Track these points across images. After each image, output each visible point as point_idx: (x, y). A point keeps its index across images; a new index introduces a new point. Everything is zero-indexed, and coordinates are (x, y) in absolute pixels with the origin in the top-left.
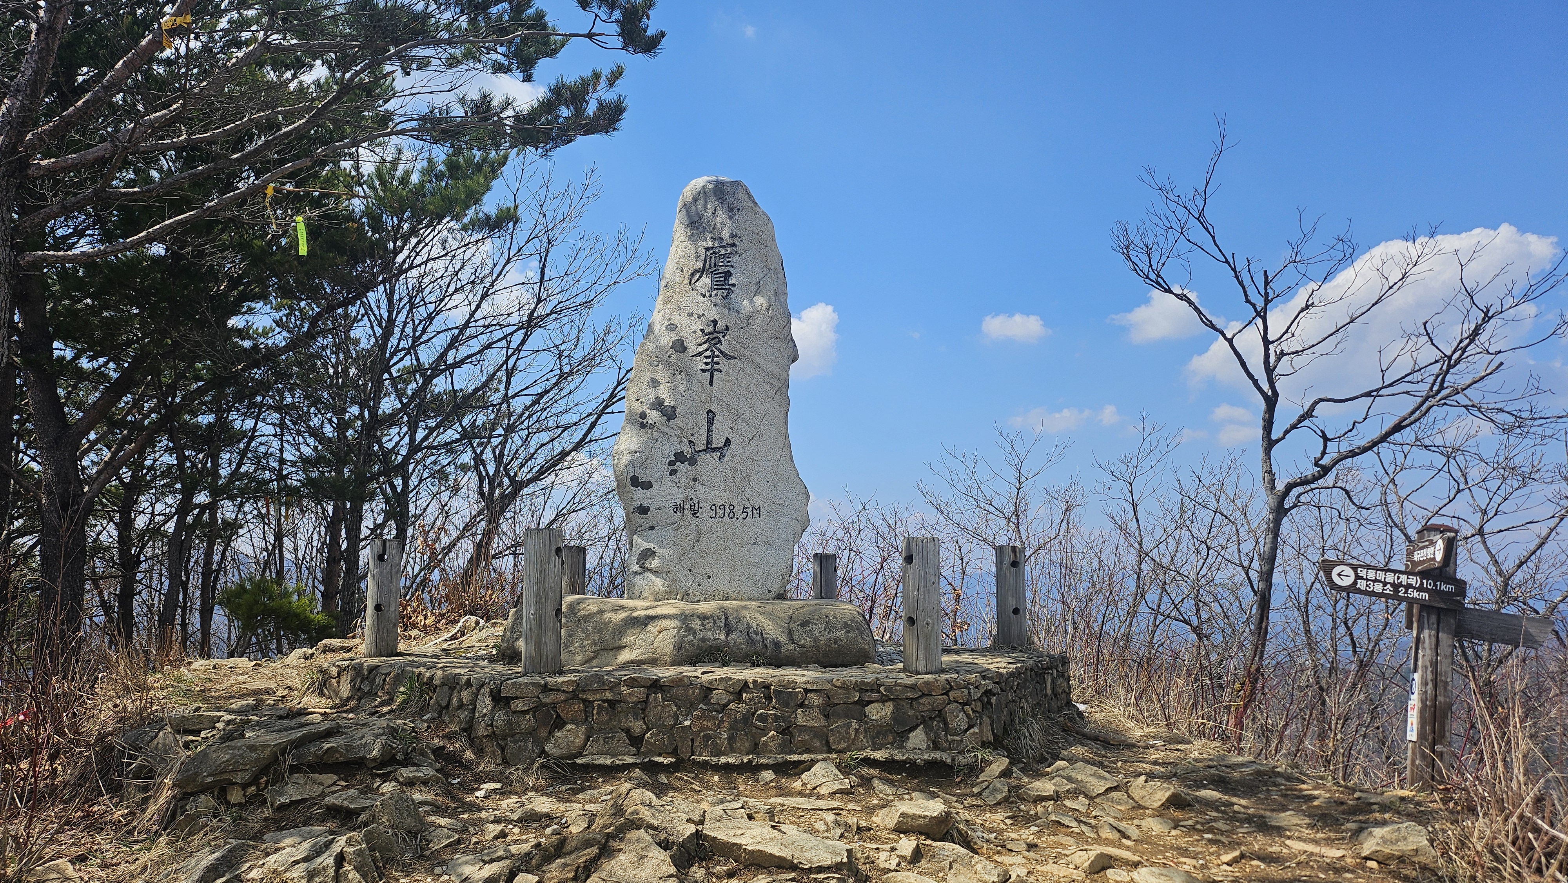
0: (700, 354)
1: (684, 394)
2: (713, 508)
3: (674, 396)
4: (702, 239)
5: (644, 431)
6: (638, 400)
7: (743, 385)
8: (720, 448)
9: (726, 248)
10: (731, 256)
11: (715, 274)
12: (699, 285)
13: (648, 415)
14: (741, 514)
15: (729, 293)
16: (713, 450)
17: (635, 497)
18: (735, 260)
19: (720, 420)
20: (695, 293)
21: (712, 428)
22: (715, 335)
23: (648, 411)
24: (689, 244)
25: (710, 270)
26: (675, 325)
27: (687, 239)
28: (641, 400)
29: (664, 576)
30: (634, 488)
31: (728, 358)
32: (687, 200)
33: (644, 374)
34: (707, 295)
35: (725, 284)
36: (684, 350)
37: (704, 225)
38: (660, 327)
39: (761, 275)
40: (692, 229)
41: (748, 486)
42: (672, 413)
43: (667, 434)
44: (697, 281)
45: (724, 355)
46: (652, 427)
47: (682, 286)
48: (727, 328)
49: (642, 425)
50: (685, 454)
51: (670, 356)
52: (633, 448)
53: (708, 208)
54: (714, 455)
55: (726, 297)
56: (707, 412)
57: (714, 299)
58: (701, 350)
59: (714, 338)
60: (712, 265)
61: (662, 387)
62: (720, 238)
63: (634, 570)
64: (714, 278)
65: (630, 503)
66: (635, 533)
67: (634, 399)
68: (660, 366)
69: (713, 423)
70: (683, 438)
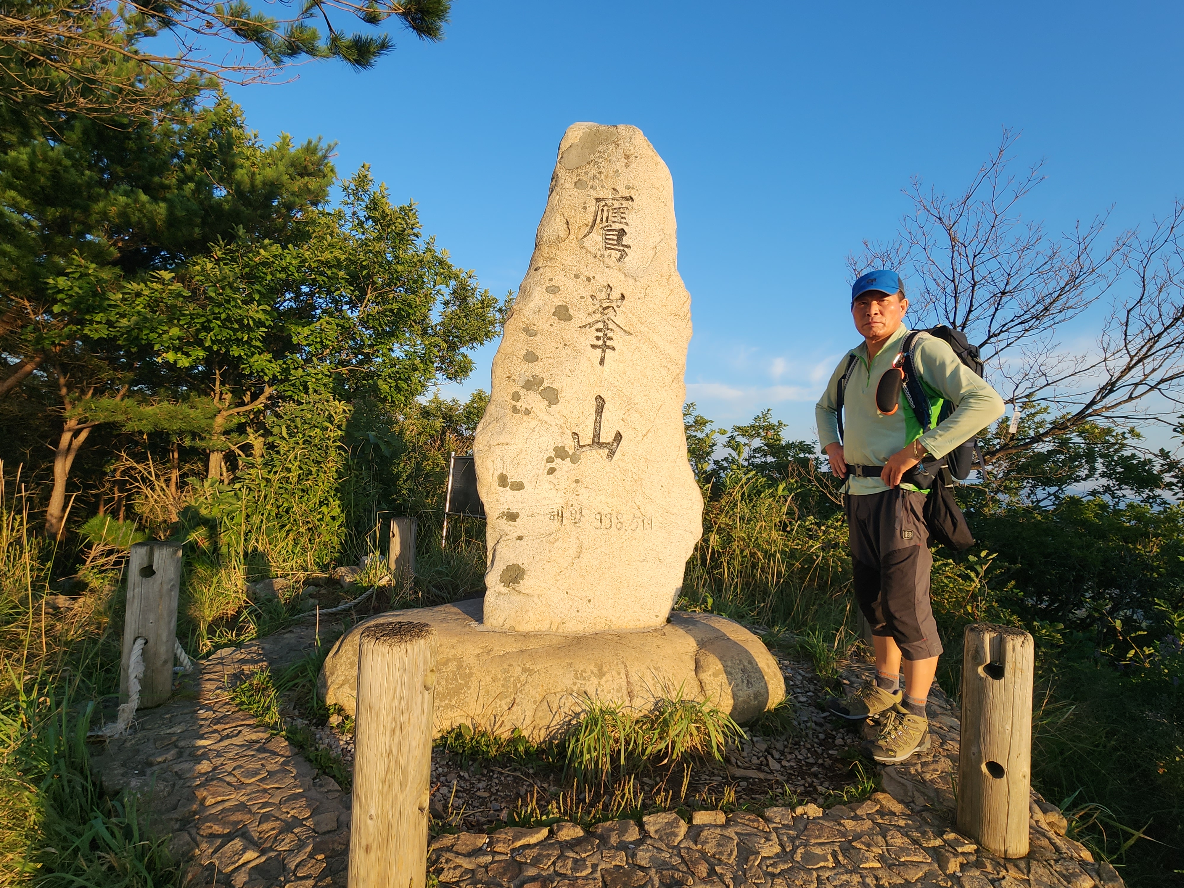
0: (590, 325)
1: (569, 374)
2: (598, 517)
3: (557, 375)
4: (592, 187)
5: (517, 418)
6: (509, 377)
7: (638, 368)
8: (609, 443)
9: (621, 201)
10: (627, 211)
11: (608, 230)
12: (588, 242)
13: (522, 397)
14: (630, 524)
15: (623, 255)
16: (600, 445)
17: (502, 500)
18: (631, 217)
19: (611, 409)
20: (584, 251)
21: (601, 418)
22: (608, 304)
23: (522, 392)
24: (576, 192)
25: (601, 226)
26: (558, 287)
27: (573, 186)
28: (514, 377)
29: (536, 599)
30: (502, 489)
31: (623, 334)
32: (572, 141)
33: (518, 345)
34: (598, 255)
35: (618, 244)
36: (569, 318)
37: (594, 171)
38: (539, 288)
39: (658, 239)
40: (578, 175)
41: (640, 491)
42: (554, 397)
43: (546, 422)
44: (585, 236)
45: (619, 330)
46: (527, 412)
47: (567, 241)
48: (623, 297)
49: (515, 410)
50: (567, 449)
51: (551, 325)
52: (502, 439)
53: (600, 152)
54: (601, 451)
55: (619, 260)
56: (596, 399)
57: (607, 260)
58: (591, 321)
59: (608, 307)
60: (604, 219)
61: (541, 364)
62: (614, 189)
63: (496, 589)
64: (606, 235)
65: (494, 506)
66: (498, 542)
67: (505, 376)
68: (539, 337)
69: (602, 412)
70: (566, 429)
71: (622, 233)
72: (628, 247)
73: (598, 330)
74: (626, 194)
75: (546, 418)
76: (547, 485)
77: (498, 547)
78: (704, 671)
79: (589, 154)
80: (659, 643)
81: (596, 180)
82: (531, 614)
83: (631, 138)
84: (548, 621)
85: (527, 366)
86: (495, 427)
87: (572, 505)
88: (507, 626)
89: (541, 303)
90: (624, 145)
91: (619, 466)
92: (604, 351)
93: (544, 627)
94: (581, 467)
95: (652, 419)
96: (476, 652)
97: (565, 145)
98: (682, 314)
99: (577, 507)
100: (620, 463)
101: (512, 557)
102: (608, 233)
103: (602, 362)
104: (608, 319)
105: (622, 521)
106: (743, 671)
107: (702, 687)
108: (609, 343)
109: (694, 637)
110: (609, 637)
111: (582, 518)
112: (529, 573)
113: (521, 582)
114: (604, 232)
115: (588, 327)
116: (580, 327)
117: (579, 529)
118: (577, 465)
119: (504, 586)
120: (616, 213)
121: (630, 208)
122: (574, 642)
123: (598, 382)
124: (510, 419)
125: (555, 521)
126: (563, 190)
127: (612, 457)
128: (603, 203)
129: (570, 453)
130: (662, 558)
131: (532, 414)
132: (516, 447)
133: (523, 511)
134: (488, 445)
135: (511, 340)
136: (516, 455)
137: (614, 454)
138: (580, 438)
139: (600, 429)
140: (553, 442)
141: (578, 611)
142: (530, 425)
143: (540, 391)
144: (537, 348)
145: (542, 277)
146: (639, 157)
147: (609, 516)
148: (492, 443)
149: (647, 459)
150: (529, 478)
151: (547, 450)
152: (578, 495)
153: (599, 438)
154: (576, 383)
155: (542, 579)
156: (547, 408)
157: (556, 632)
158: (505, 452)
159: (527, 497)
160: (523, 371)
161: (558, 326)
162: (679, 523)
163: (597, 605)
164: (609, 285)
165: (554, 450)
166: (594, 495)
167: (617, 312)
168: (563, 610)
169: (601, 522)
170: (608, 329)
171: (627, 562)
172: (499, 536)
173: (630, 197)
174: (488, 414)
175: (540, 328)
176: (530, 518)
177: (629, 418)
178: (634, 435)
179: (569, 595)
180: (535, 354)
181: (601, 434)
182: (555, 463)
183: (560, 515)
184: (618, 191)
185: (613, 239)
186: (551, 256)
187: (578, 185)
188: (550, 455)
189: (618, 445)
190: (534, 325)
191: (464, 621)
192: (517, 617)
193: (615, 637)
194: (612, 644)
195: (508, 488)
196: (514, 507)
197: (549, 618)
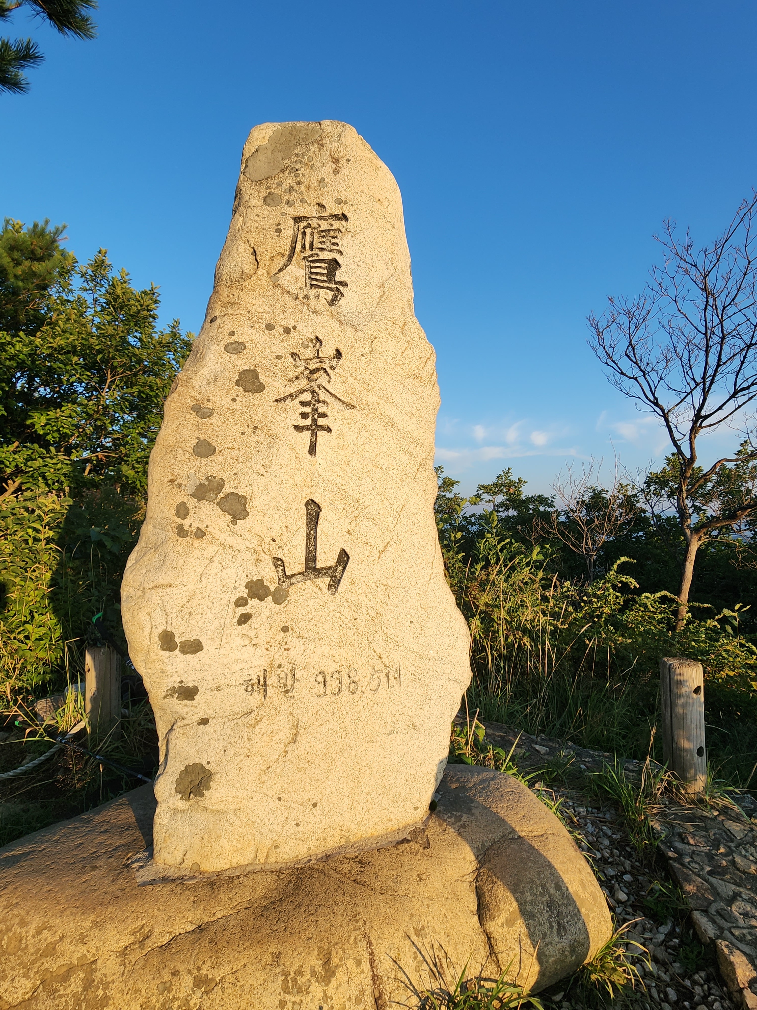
0: (292, 396)
1: (263, 471)
2: (320, 679)
3: (245, 474)
4: (288, 203)
5: (184, 543)
6: (172, 481)
7: (367, 455)
8: (330, 568)
9: (330, 221)
10: (339, 235)
11: (313, 261)
12: (285, 279)
13: (192, 512)
14: (369, 683)
15: (337, 296)
16: (319, 572)
17: (169, 669)
18: (344, 242)
19: (330, 518)
20: (278, 291)
21: (316, 532)
22: (318, 365)
23: (192, 503)
24: (265, 211)
25: (303, 255)
26: (243, 344)
27: (261, 202)
28: (179, 481)
30: (167, 653)
31: (341, 407)
32: (259, 143)
33: (185, 431)
34: (301, 296)
35: (329, 281)
36: (260, 388)
37: (290, 181)
38: (215, 347)
39: (386, 275)
40: (269, 188)
42: (240, 507)
43: (231, 547)
44: (280, 270)
45: (336, 402)
46: (200, 534)
47: (254, 278)
48: (338, 355)
49: (181, 532)
50: (267, 583)
51: (234, 400)
52: (163, 579)
53: (297, 155)
54: (318, 581)
55: (332, 302)
56: (307, 505)
57: (313, 303)
58: (292, 390)
59: (317, 370)
60: (307, 246)
61: (220, 458)
62: (319, 204)
63: (170, 804)
64: (311, 267)
65: (158, 680)
66: (171, 730)
67: (166, 480)
68: (215, 417)
69: (317, 523)
70: (263, 554)
71: (334, 265)
72: (345, 284)
73: (303, 404)
74: (337, 211)
75: (230, 540)
76: (239, 641)
77: (172, 736)
78: (492, 918)
79: (283, 159)
80: (422, 869)
81: (294, 193)
82: (224, 842)
83: (340, 136)
84: (252, 848)
85: (198, 462)
86: (152, 558)
87: (279, 666)
88: (188, 863)
89: (218, 368)
90: (331, 145)
91: (347, 600)
92: (314, 434)
93: (245, 858)
94: (291, 607)
95: (391, 526)
96: (123, 944)
97: (249, 149)
98: (424, 376)
99: (287, 668)
100: (348, 595)
101: (192, 752)
102: (313, 265)
103: (312, 450)
104: (319, 386)
105: (356, 679)
106: (550, 905)
107: (491, 946)
108: (321, 422)
109: (471, 842)
110: (346, 867)
111: (296, 683)
112: (218, 776)
113: (206, 792)
114: (308, 264)
115: (289, 399)
116: (276, 401)
117: (292, 701)
118: (283, 605)
119: (181, 798)
120: (323, 237)
121: (343, 230)
122: (291, 885)
123: (309, 480)
124: (174, 545)
125: (255, 693)
126: (249, 210)
127: (336, 588)
128: (305, 224)
129: (272, 589)
130: (417, 724)
131: (208, 536)
132: (185, 589)
133: (204, 684)
134: (141, 589)
135: (174, 426)
136: (185, 600)
137: (339, 583)
138: (286, 565)
139: (315, 549)
140: (244, 574)
141: (297, 825)
142: (205, 553)
143: (218, 500)
144: (213, 435)
145: (220, 330)
146: (352, 160)
147: (336, 675)
148: (146, 585)
149: (387, 585)
150: (209, 632)
151: (235, 588)
152: (288, 650)
153: (315, 562)
154: (273, 484)
155: (238, 785)
156: (231, 525)
157: (265, 863)
158: (167, 598)
159: (208, 662)
160: (193, 470)
161: (244, 400)
162: (439, 670)
163: (327, 810)
164: (317, 338)
165: (246, 587)
166: (312, 648)
167: (332, 376)
168: (275, 826)
169: (325, 685)
170: (319, 402)
171: (367, 739)
172: (173, 720)
173: (343, 214)
174: (144, 538)
175: (217, 405)
176: (216, 692)
177: (357, 528)
178: (367, 553)
179: (282, 802)
180: (210, 445)
181: (318, 555)
182: (248, 606)
183: (262, 682)
184: (325, 208)
185: (321, 274)
186: (233, 300)
187: (268, 200)
188: (241, 594)
189: (344, 569)
190: (209, 401)
191: (128, 853)
192: (203, 847)
193: (354, 865)
194: (349, 887)
195: (177, 652)
196: (190, 679)
197: (253, 842)
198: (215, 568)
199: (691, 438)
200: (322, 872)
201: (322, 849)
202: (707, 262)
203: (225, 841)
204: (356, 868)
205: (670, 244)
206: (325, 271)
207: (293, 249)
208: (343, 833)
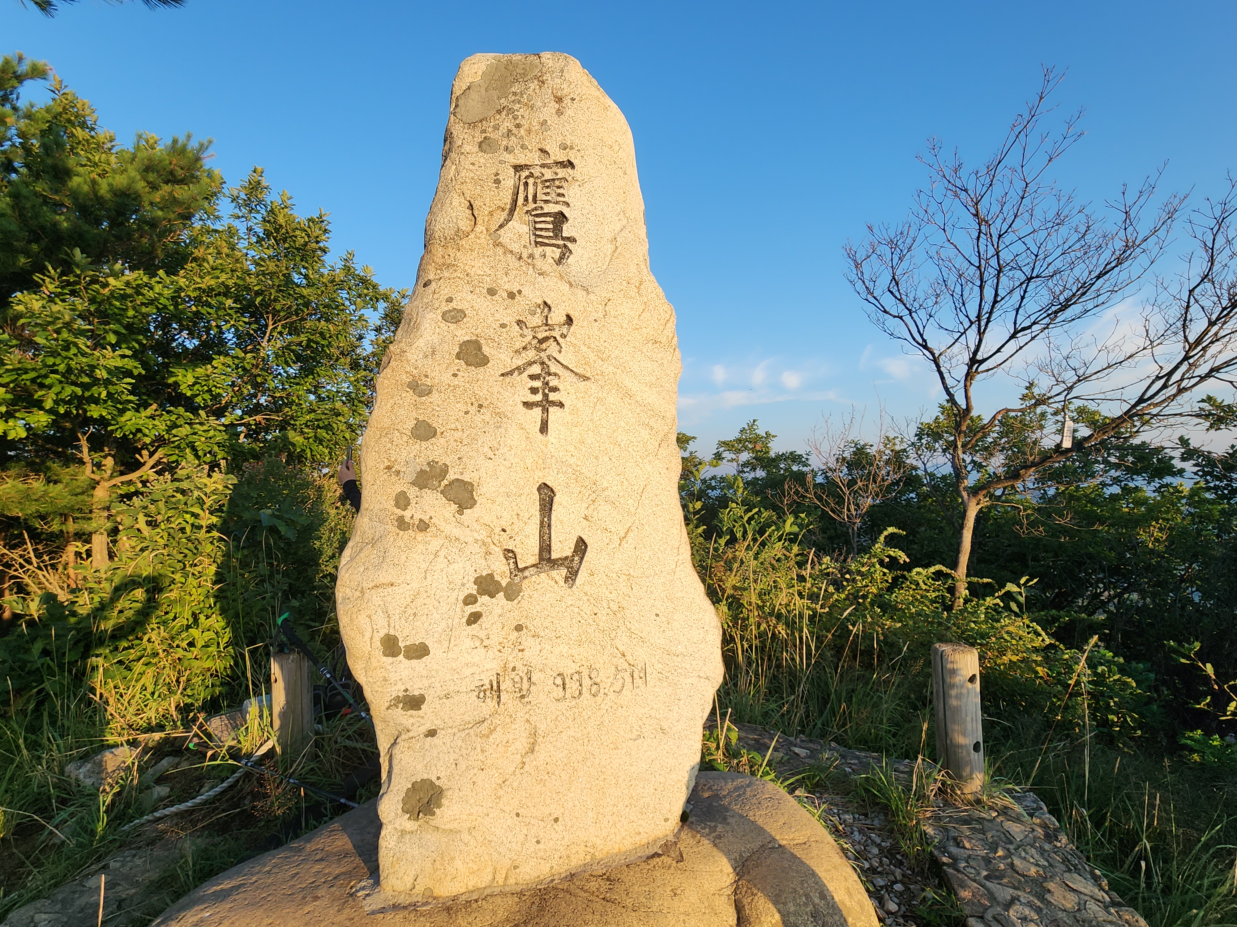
0: (520, 370)
1: (490, 454)
2: (559, 681)
3: (471, 458)
4: (506, 149)
5: (406, 537)
6: (389, 468)
7: (604, 431)
8: (566, 558)
9: (555, 169)
10: (565, 184)
11: (537, 216)
12: (506, 235)
13: (413, 502)
14: (612, 684)
15: (565, 253)
16: (554, 563)
17: (393, 677)
18: (572, 193)
19: (565, 503)
20: (500, 250)
21: (550, 519)
22: (547, 334)
23: (412, 493)
24: (482, 158)
25: (526, 208)
26: (462, 311)
27: (476, 149)
28: (397, 467)
29: (466, 837)
30: (390, 659)
31: (574, 379)
32: (470, 80)
33: (402, 412)
34: (525, 256)
35: (556, 237)
36: (484, 361)
37: (507, 124)
38: (431, 315)
39: (618, 227)
40: (484, 131)
41: (623, 628)
42: (467, 495)
43: (457, 539)
44: (501, 226)
45: (568, 373)
46: (423, 526)
47: (472, 236)
48: (569, 320)
49: (402, 524)
50: (497, 578)
51: (455, 375)
52: (384, 577)
53: (515, 94)
54: (554, 573)
55: (559, 261)
56: (539, 489)
57: (539, 262)
58: (520, 363)
59: (546, 339)
60: (530, 198)
61: (442, 441)
62: (541, 150)
63: (397, 825)
64: (535, 222)
65: (380, 689)
66: (395, 743)
67: (382, 467)
68: (435, 395)
69: (551, 509)
70: (492, 546)
71: (560, 218)
72: (573, 240)
73: (532, 377)
74: (562, 158)
75: (457, 532)
76: (469, 643)
77: (396, 751)
79: (499, 98)
80: (676, 883)
81: (513, 138)
82: (458, 863)
83: (562, 71)
84: (490, 869)
85: (417, 446)
86: (370, 554)
87: (514, 669)
88: (419, 889)
89: (436, 339)
90: (553, 82)
91: (586, 594)
92: (546, 410)
93: (482, 880)
94: (524, 603)
95: (633, 510)
97: (459, 87)
98: (664, 340)
99: (522, 671)
100: (587, 588)
101: (420, 767)
102: (538, 219)
103: (544, 428)
104: (549, 357)
105: (598, 680)
106: (815, 915)
108: (552, 396)
109: (728, 853)
110: (593, 885)
111: (533, 687)
112: (450, 792)
113: (437, 811)
114: (531, 218)
115: (516, 372)
116: (502, 375)
117: (529, 707)
118: (516, 601)
119: (409, 819)
120: (548, 187)
121: (569, 179)
122: (535, 907)
123: (541, 461)
124: (395, 540)
125: (488, 700)
126: (463, 157)
127: (574, 580)
128: (527, 173)
129: (504, 584)
130: (666, 727)
131: (432, 529)
132: (409, 587)
133: (431, 691)
134: (360, 589)
135: (389, 405)
136: (409, 600)
137: (576, 575)
138: (518, 557)
139: (550, 538)
140: (473, 569)
141: (538, 842)
142: (430, 547)
143: (442, 488)
144: (434, 415)
145: (436, 296)
146: (577, 99)
147: (576, 677)
148: (365, 585)
149: (629, 575)
150: (436, 635)
151: (463, 585)
152: (522, 650)
153: (550, 553)
154: (503, 468)
155: (472, 801)
156: (457, 515)
157: (504, 885)
158: (389, 599)
159: (435, 667)
160: (412, 455)
161: (466, 375)
162: (688, 667)
163: (569, 824)
164: (545, 303)
165: (475, 583)
166: (549, 647)
167: (563, 345)
168: (514, 845)
169: (564, 688)
170: (550, 374)
171: (612, 746)
172: (397, 733)
173: (569, 161)
174: (359, 532)
175: (436, 381)
176: (444, 700)
177: (595, 513)
178: (607, 541)
179: (521, 818)
180: (430, 426)
181: (553, 544)
182: (478, 604)
183: (495, 688)
184: (548, 154)
185: (547, 230)
186: (449, 262)
187: (484, 146)
188: (470, 591)
189: (582, 559)
190: (427, 376)
191: (350, 882)
192: (435, 871)
193: (602, 883)
194: (598, 905)
195: (401, 657)
196: (415, 686)
197: (490, 863)
198: (441, 562)
199: (965, 386)
200: (568, 891)
201: (566, 867)
202: (979, 186)
203: (460, 863)
204: (605, 885)
205: (936, 166)
206: (551, 226)
207: (515, 201)
208: (588, 849)
